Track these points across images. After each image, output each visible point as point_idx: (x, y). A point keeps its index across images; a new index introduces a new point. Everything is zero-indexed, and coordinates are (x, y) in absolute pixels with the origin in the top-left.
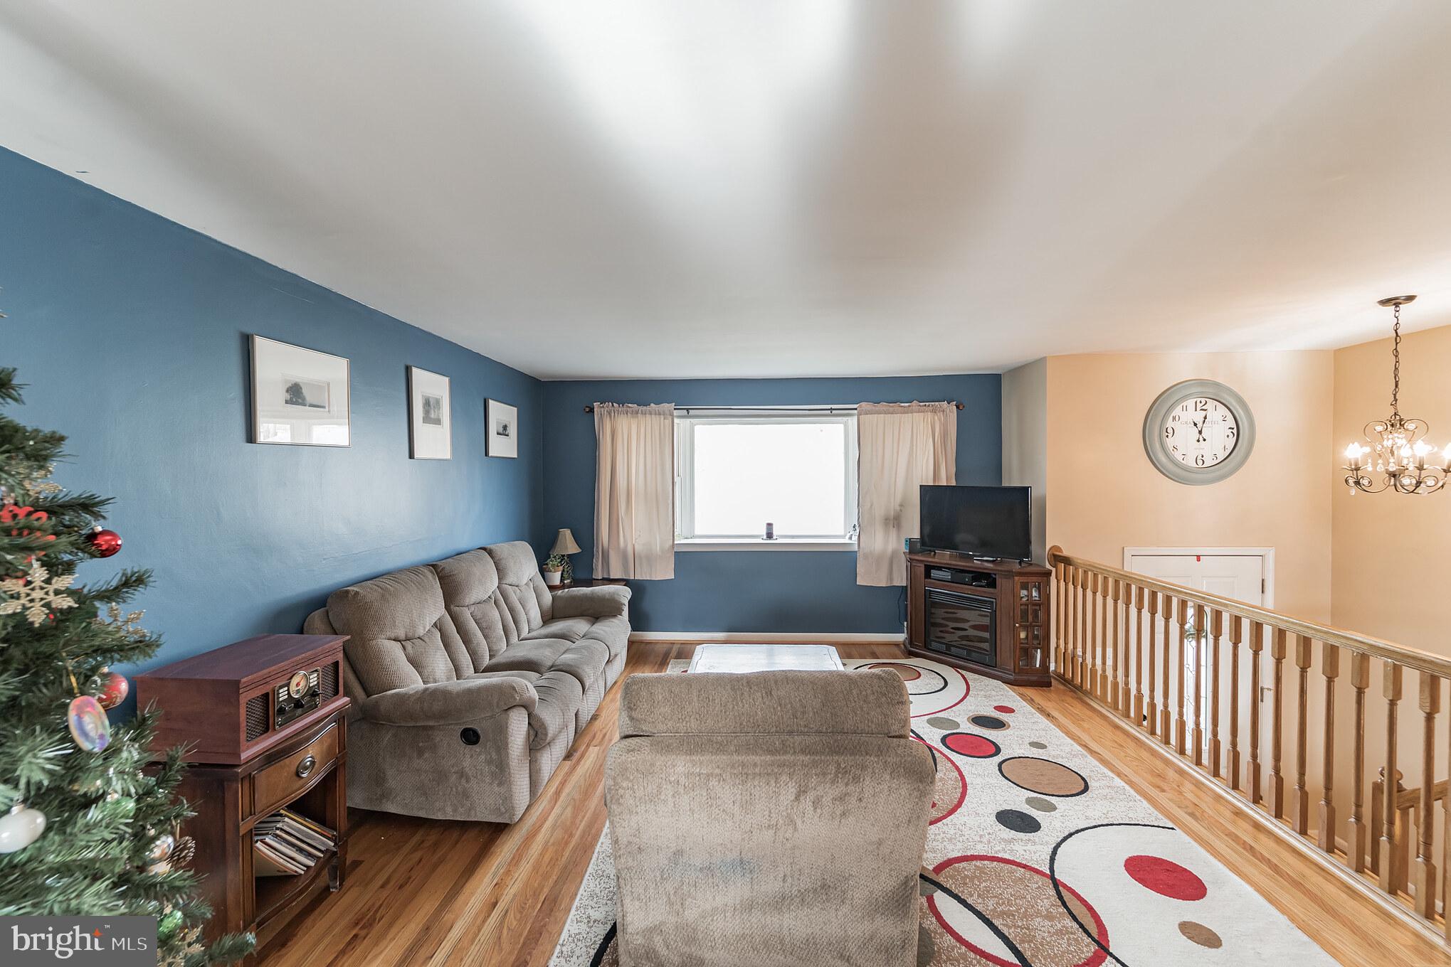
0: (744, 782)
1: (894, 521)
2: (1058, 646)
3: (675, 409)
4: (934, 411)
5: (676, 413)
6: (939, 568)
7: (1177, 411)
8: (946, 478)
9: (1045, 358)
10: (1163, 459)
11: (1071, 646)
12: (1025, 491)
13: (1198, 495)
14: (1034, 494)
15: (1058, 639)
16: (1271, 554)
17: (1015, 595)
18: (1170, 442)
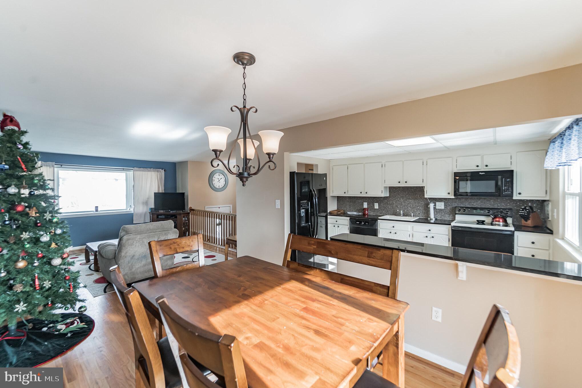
0: (149, 239)
1: (146, 203)
2: (191, 231)
3: (55, 164)
4: (158, 172)
5: (55, 166)
6: (161, 215)
7: (215, 176)
8: (161, 190)
9: (187, 161)
10: (212, 186)
11: (194, 231)
12: (183, 194)
13: (219, 194)
14: (186, 194)
15: (191, 229)
16: (231, 206)
17: (181, 219)
18: (214, 182)
